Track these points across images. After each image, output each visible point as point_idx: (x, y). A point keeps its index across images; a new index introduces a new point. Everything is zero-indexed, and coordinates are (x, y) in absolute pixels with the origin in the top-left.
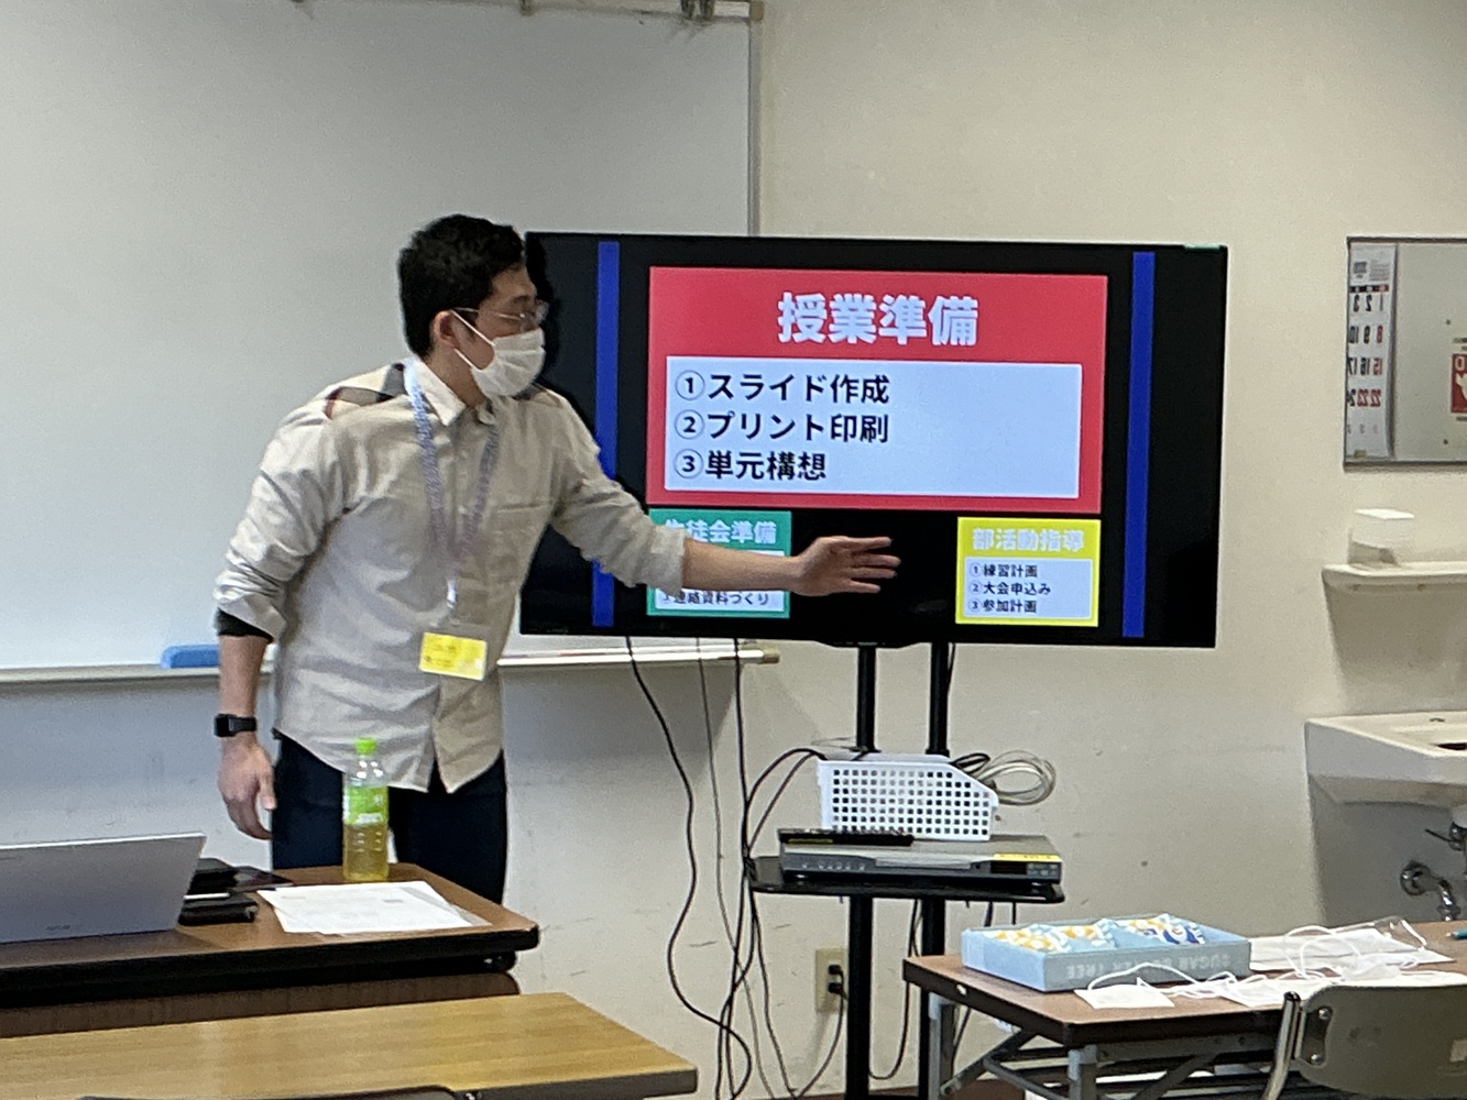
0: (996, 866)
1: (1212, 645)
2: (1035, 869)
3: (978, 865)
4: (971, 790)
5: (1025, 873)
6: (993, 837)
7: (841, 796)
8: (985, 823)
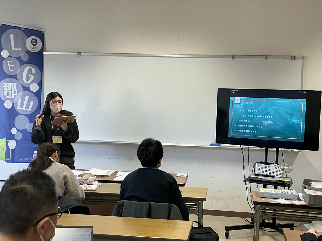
0: (280, 181)
1: (318, 151)
2: (286, 182)
3: (277, 181)
4: (279, 170)
5: (284, 182)
6: (282, 177)
7: (259, 169)
8: (281, 175)
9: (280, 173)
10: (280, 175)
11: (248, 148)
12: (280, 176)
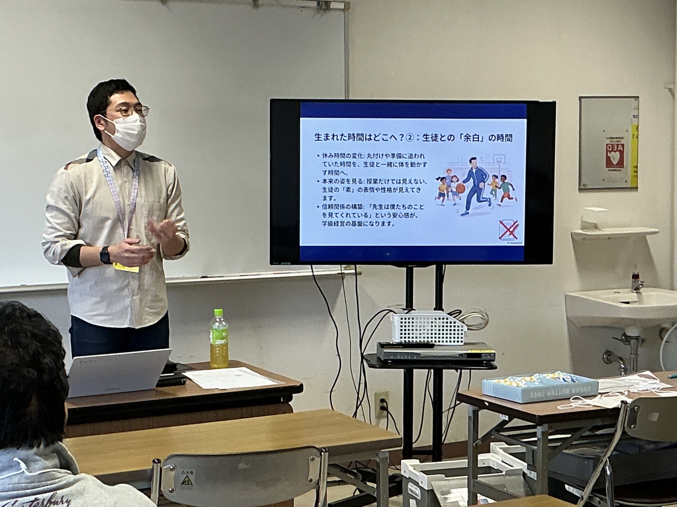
0: (469, 355)
1: (551, 263)
2: (484, 356)
3: (461, 355)
4: (456, 325)
6: (464, 344)
7: (403, 328)
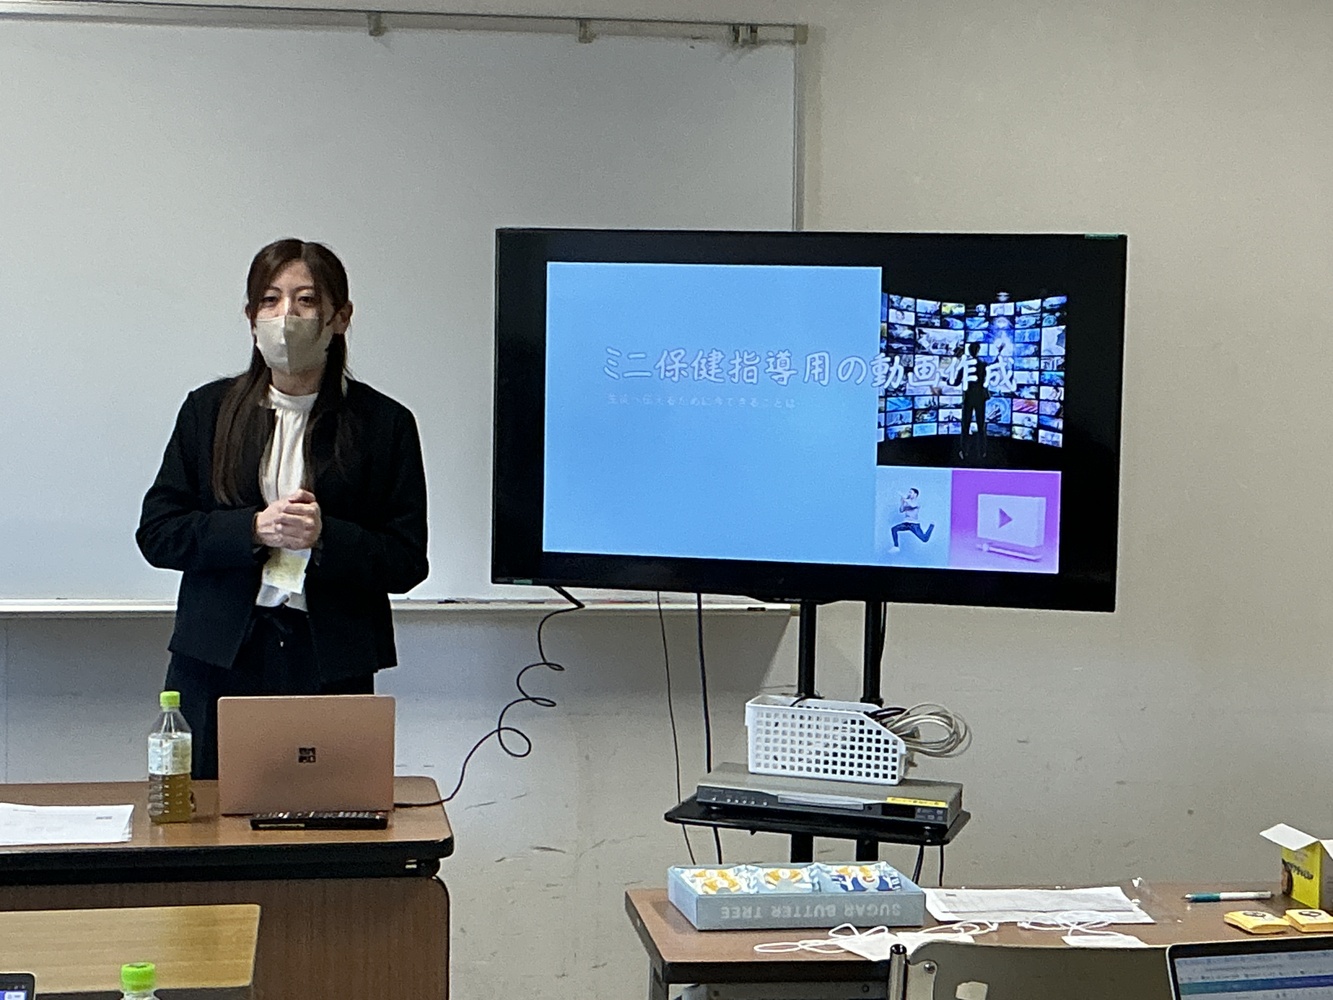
0: (887, 808)
1: (1113, 609)
2: (921, 814)
3: (869, 807)
5: (913, 817)
6: (903, 782)
7: (764, 736)
8: (894, 768)
9: (890, 755)
10: (890, 772)
11: (696, 607)
12: (893, 777)
